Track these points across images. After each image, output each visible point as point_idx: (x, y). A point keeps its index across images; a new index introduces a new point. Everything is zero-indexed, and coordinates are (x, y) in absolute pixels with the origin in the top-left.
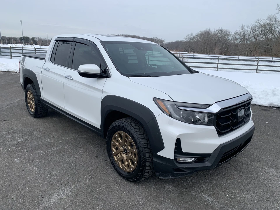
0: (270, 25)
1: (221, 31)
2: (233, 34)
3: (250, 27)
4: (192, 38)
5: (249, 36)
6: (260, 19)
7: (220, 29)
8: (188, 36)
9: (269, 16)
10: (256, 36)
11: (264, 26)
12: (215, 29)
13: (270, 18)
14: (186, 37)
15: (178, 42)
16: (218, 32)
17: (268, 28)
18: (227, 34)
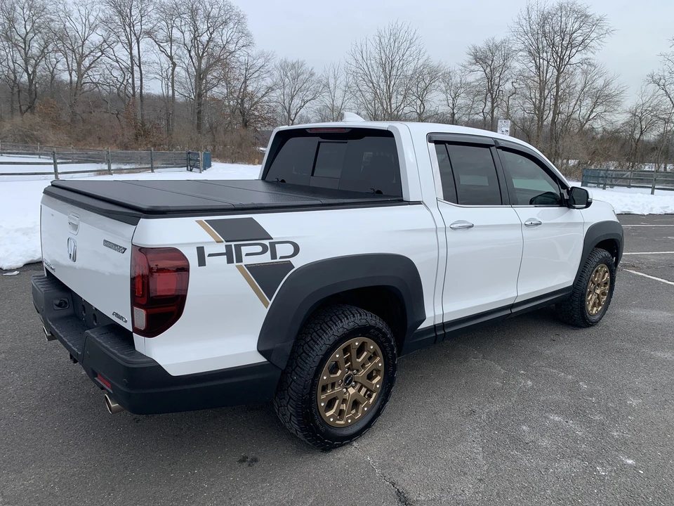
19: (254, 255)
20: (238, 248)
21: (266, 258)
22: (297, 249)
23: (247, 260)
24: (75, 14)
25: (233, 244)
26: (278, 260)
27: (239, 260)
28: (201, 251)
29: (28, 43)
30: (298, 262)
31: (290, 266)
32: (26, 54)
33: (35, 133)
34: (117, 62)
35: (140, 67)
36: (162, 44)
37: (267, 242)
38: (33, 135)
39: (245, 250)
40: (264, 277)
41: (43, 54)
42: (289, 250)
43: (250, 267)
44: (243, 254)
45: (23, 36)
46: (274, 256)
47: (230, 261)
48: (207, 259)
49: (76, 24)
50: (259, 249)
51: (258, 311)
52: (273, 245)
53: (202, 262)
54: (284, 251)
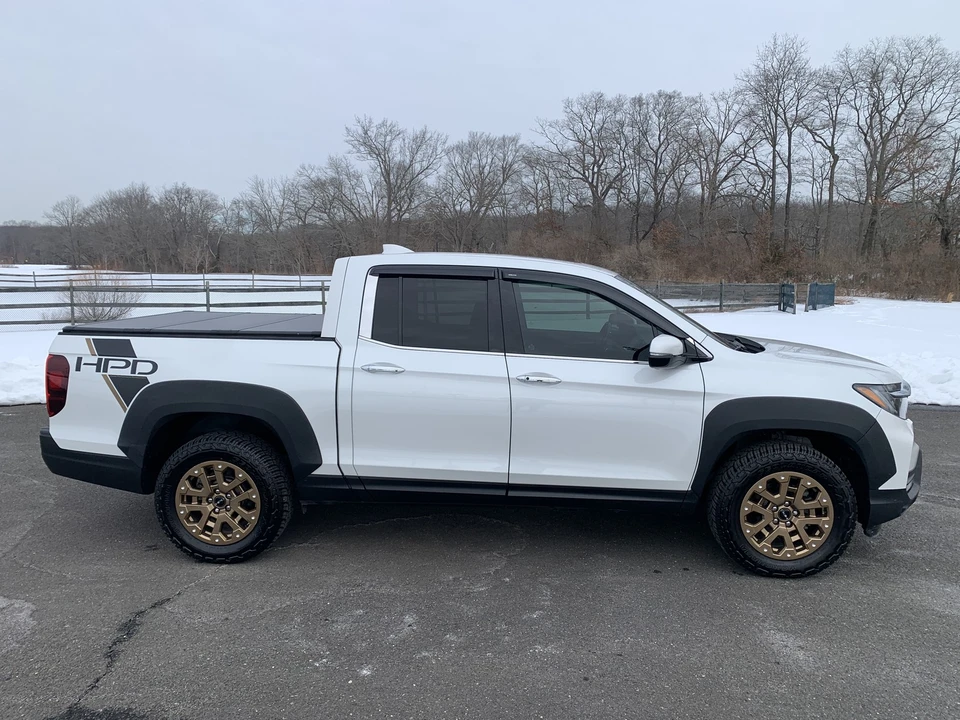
0: (337, 184)
1: (185, 194)
2: (228, 205)
3: (281, 187)
4: (80, 215)
5: (281, 213)
6: (309, 165)
7: (180, 185)
8: (58, 207)
9: (331, 158)
10: (301, 212)
11: (320, 185)
12: (164, 187)
13: (335, 165)
14: (50, 211)
15: (12, 227)
16: (172, 195)
17: (331, 191)
18: (209, 206)
19: (118, 368)
20: (107, 361)
21: (127, 372)
22: (155, 367)
23: (111, 372)
24: (713, 113)
25: (104, 358)
26: (136, 375)
27: (105, 370)
28: (80, 360)
29: (659, 155)
30: (153, 380)
31: (146, 381)
32: (656, 169)
33: (644, 264)
34: (757, 165)
35: (789, 167)
36: (818, 132)
37: (131, 360)
38: (641, 266)
39: (111, 363)
40: (125, 387)
41: (675, 167)
42: (149, 367)
43: (114, 378)
44: (109, 366)
45: (655, 149)
46: (133, 371)
47: (98, 370)
48: (82, 366)
49: (713, 124)
50: (123, 364)
51: (118, 414)
52: (135, 362)
53: (78, 369)
54: (143, 368)
